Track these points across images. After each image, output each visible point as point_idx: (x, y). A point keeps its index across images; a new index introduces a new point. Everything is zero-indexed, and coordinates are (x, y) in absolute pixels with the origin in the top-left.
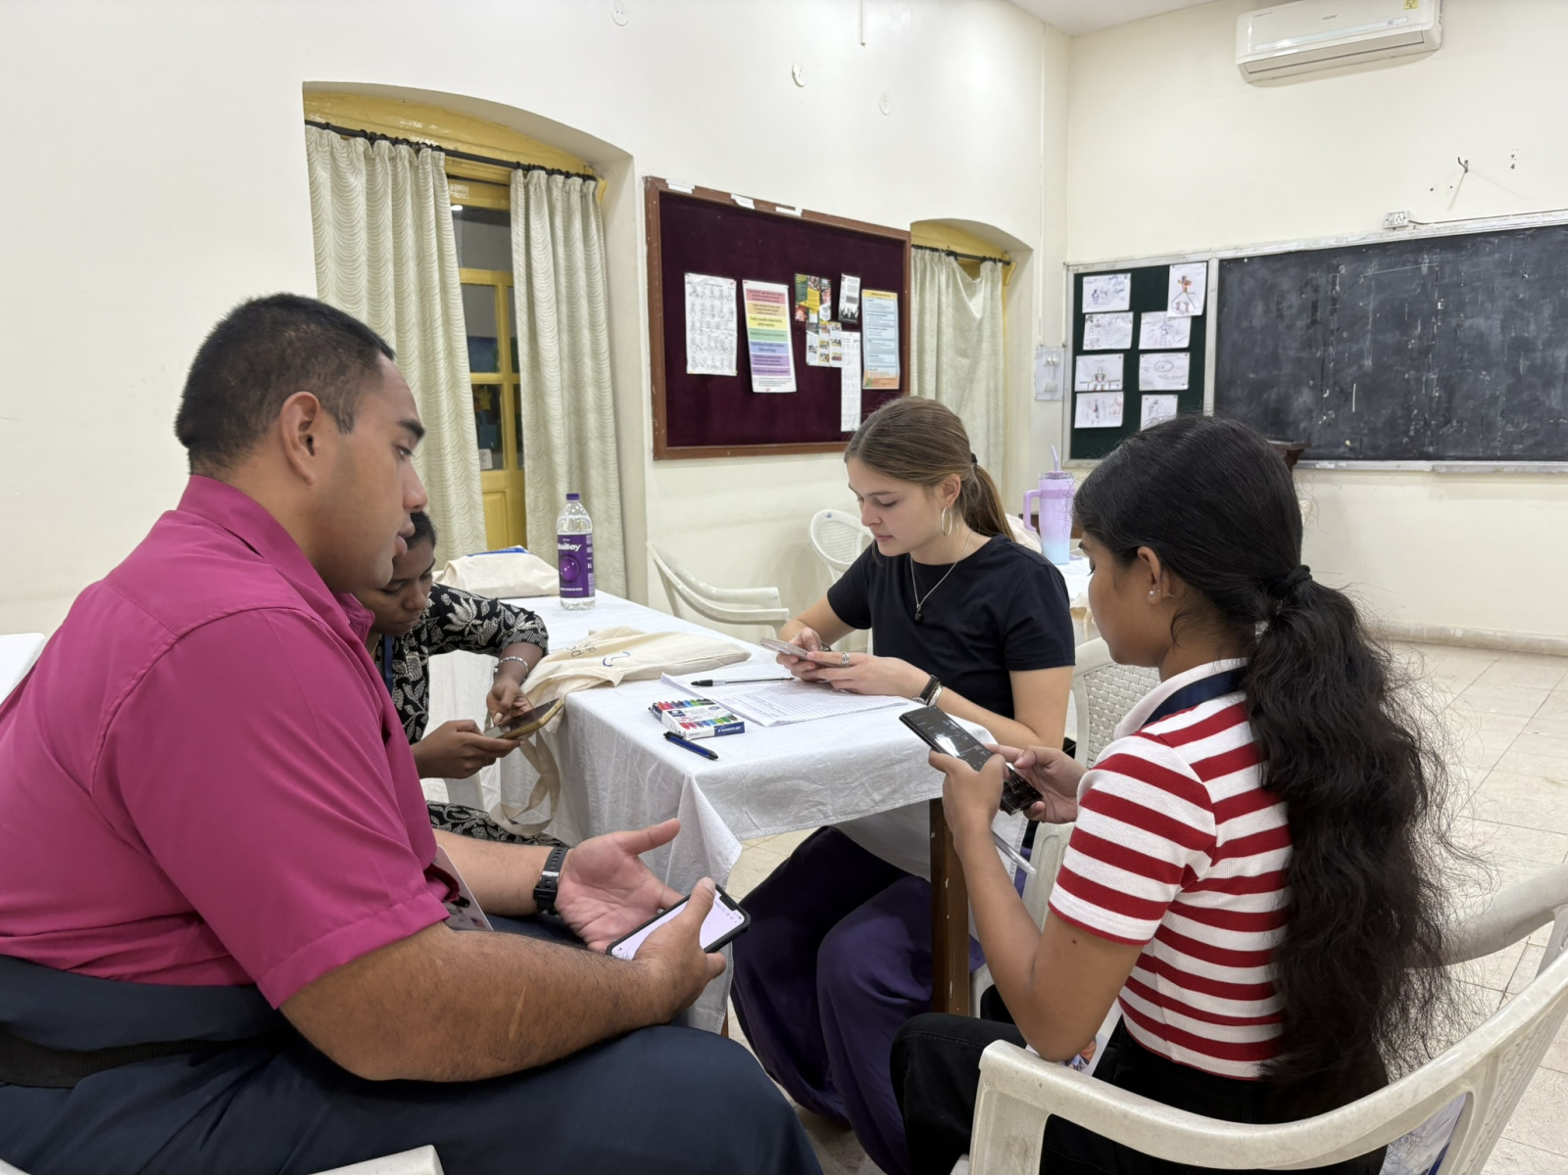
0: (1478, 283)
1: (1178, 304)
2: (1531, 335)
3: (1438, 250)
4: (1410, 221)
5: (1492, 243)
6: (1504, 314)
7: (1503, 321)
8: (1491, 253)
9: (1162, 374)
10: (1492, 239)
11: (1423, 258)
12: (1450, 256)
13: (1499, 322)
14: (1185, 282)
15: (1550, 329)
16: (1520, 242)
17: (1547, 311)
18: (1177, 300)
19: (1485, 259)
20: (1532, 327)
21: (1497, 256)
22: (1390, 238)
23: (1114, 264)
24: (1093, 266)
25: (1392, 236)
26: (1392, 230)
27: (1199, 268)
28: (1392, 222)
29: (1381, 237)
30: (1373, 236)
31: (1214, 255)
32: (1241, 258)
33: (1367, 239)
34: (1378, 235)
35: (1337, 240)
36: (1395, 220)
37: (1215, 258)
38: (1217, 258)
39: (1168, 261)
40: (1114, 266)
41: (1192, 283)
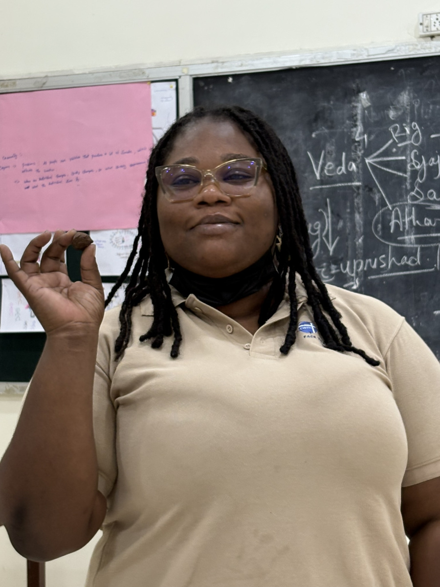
22: (427, 51)
23: (44, 81)
24: (14, 84)
25: (430, 48)
26: (430, 39)
27: (166, 91)
28: (427, 27)
29: (415, 49)
30: (403, 48)
31: (185, 71)
32: (224, 78)
33: (395, 51)
34: (411, 47)
35: (355, 52)
36: (433, 24)
37: (187, 75)
38: (191, 75)
39: (121, 77)
40: (44, 84)
41: (157, 113)
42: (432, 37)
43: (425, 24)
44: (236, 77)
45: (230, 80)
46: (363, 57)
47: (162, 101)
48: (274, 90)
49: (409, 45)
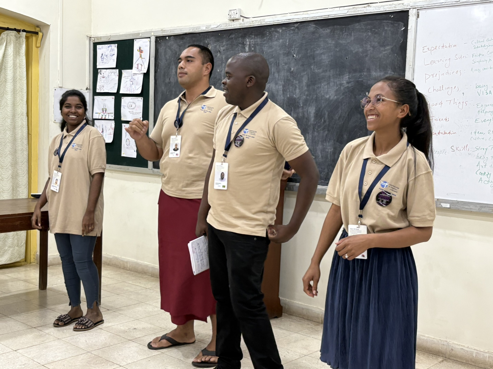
0: (272, 60)
1: (138, 65)
2: (297, 96)
3: (253, 36)
4: (241, 16)
5: (278, 32)
6: (284, 82)
7: (284, 86)
8: (278, 39)
9: (131, 110)
10: (278, 30)
11: (246, 41)
12: (259, 40)
13: (282, 87)
14: (141, 51)
15: (306, 93)
16: (292, 32)
17: (305, 80)
18: (137, 63)
19: (275, 43)
20: (297, 91)
21: (281, 41)
22: (230, 27)
23: (110, 37)
24: (101, 39)
25: (232, 25)
26: (232, 21)
27: (147, 42)
28: (230, 16)
29: (226, 26)
30: (223, 25)
31: (153, 34)
32: (165, 37)
33: (220, 26)
34: (225, 25)
35: (207, 27)
36: (232, 14)
37: (153, 35)
38: (154, 36)
39: (133, 36)
40: (110, 39)
41: (144, 52)
42: (233, 20)
43: (230, 15)
44: (169, 36)
45: (167, 38)
46: (210, 29)
47: (146, 47)
48: (181, 43)
49: (225, 24)
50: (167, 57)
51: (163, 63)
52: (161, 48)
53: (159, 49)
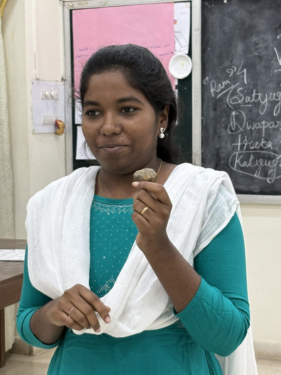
23: (106, 1)
24: (87, 3)
27: (184, 8)
41: (178, 22)
45: (225, 1)
47: (181, 15)
48: (253, 8)
50: (227, 29)
51: (216, 38)
52: (213, 17)
53: (208, 17)
